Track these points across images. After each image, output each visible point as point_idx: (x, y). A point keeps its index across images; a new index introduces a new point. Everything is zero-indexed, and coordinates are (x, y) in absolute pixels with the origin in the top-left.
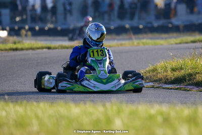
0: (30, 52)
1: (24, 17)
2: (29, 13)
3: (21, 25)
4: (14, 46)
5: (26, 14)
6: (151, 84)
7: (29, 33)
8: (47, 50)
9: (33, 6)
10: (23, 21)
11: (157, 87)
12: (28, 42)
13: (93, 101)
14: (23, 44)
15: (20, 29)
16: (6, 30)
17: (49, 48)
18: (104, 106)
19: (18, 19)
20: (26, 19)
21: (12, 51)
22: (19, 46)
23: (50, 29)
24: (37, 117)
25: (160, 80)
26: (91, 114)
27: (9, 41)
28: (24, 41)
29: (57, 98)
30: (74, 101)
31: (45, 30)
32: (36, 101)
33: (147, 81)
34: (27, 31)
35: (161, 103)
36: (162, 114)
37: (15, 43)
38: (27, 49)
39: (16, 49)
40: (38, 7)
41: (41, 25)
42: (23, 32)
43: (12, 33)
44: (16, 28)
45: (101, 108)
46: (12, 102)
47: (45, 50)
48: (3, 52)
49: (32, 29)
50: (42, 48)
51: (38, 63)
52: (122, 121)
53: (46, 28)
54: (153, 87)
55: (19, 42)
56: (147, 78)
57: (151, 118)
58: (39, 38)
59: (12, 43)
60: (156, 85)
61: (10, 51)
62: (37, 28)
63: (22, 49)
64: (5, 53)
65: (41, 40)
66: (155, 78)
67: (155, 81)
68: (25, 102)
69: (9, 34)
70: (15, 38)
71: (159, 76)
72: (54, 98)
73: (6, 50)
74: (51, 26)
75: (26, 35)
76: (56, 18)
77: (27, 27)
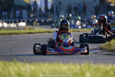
0: (39, 34)
1: (35, 14)
2: (38, 12)
3: (33, 19)
4: (30, 31)
5: (36, 13)
6: (107, 53)
7: (38, 24)
8: (48, 33)
9: (40, 8)
10: (35, 17)
11: (111, 55)
12: (38, 29)
13: (74, 62)
14: (35, 30)
15: (33, 21)
16: (25, 22)
17: (49, 32)
18: (80, 65)
19: (32, 16)
20: (36, 16)
21: (28, 34)
22: (32, 31)
23: (50, 21)
24: (42, 72)
25: (113, 50)
26: (73, 70)
27: (26, 28)
28: (35, 28)
29: (53, 61)
30: (63, 62)
31: (47, 22)
32: (42, 63)
33: (105, 51)
34: (37, 22)
35: (113, 63)
36: (113, 69)
37: (30, 29)
38: (37, 33)
39: (31, 33)
40: (43, 9)
41: (45, 19)
42: (35, 23)
43: (29, 24)
44: (31, 21)
45: (78, 67)
46: (28, 63)
47: (47, 33)
48: (23, 34)
49: (39, 22)
50: (46, 32)
51: (43, 40)
52: (91, 73)
53: (48, 21)
54: (108, 55)
55: (32, 29)
56: (105, 49)
57: (107, 72)
58: (44, 26)
59: (28, 29)
60: (110, 53)
61: (27, 34)
62: (43, 21)
63: (34, 33)
64: (24, 35)
65: (45, 28)
66: (110, 49)
67: (110, 51)
68: (35, 63)
69: (27, 24)
70: (30, 27)
71: (112, 48)
72: (52, 61)
73: (25, 33)
74: (51, 20)
75: (36, 25)
76: (53, 15)
77: (37, 20)
